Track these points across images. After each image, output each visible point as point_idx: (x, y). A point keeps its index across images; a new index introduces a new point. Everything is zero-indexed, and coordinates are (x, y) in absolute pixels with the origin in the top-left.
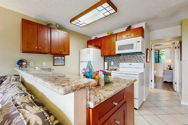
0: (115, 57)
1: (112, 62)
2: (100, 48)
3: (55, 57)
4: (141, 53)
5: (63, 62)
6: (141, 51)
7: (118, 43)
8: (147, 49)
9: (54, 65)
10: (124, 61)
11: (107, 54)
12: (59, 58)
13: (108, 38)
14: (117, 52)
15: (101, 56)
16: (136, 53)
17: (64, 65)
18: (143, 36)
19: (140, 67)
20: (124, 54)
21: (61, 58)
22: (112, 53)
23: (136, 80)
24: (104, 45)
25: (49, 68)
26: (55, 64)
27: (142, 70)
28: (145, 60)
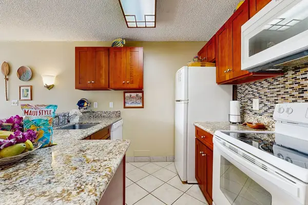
1: (254, 100)
3: (127, 95)
5: (139, 101)
9: (125, 107)
12: (134, 95)
17: (143, 107)
21: (137, 95)
25: (117, 112)
26: (127, 105)
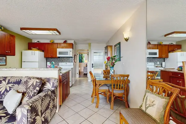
0: (56, 59)
2: (43, 51)
4: (72, 57)
6: (72, 56)
7: (59, 50)
8: (75, 55)
10: (62, 62)
11: (50, 57)
12: (1, 58)
13: (51, 45)
14: (58, 56)
15: (44, 57)
16: (69, 57)
17: (6, 65)
18: (73, 48)
19: (71, 65)
20: (62, 57)
21: (3, 58)
22: (54, 56)
23: (70, 70)
24: (47, 49)
27: (72, 67)
28: (73, 61)
